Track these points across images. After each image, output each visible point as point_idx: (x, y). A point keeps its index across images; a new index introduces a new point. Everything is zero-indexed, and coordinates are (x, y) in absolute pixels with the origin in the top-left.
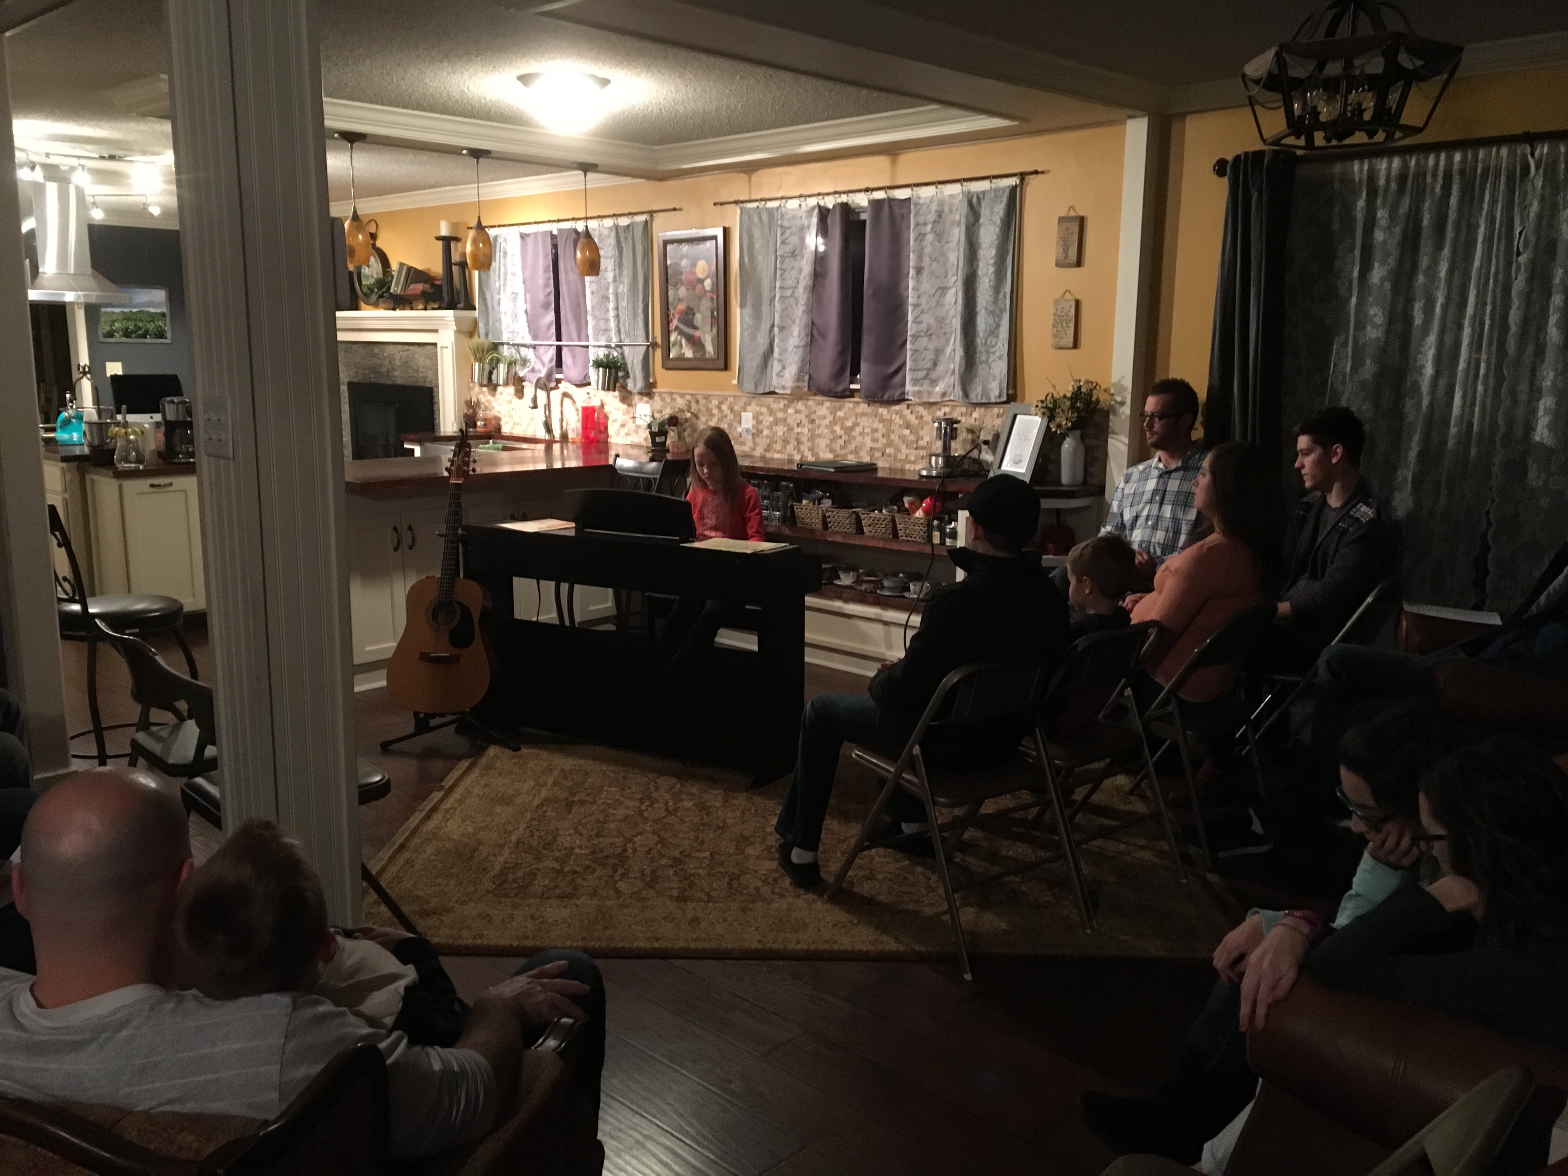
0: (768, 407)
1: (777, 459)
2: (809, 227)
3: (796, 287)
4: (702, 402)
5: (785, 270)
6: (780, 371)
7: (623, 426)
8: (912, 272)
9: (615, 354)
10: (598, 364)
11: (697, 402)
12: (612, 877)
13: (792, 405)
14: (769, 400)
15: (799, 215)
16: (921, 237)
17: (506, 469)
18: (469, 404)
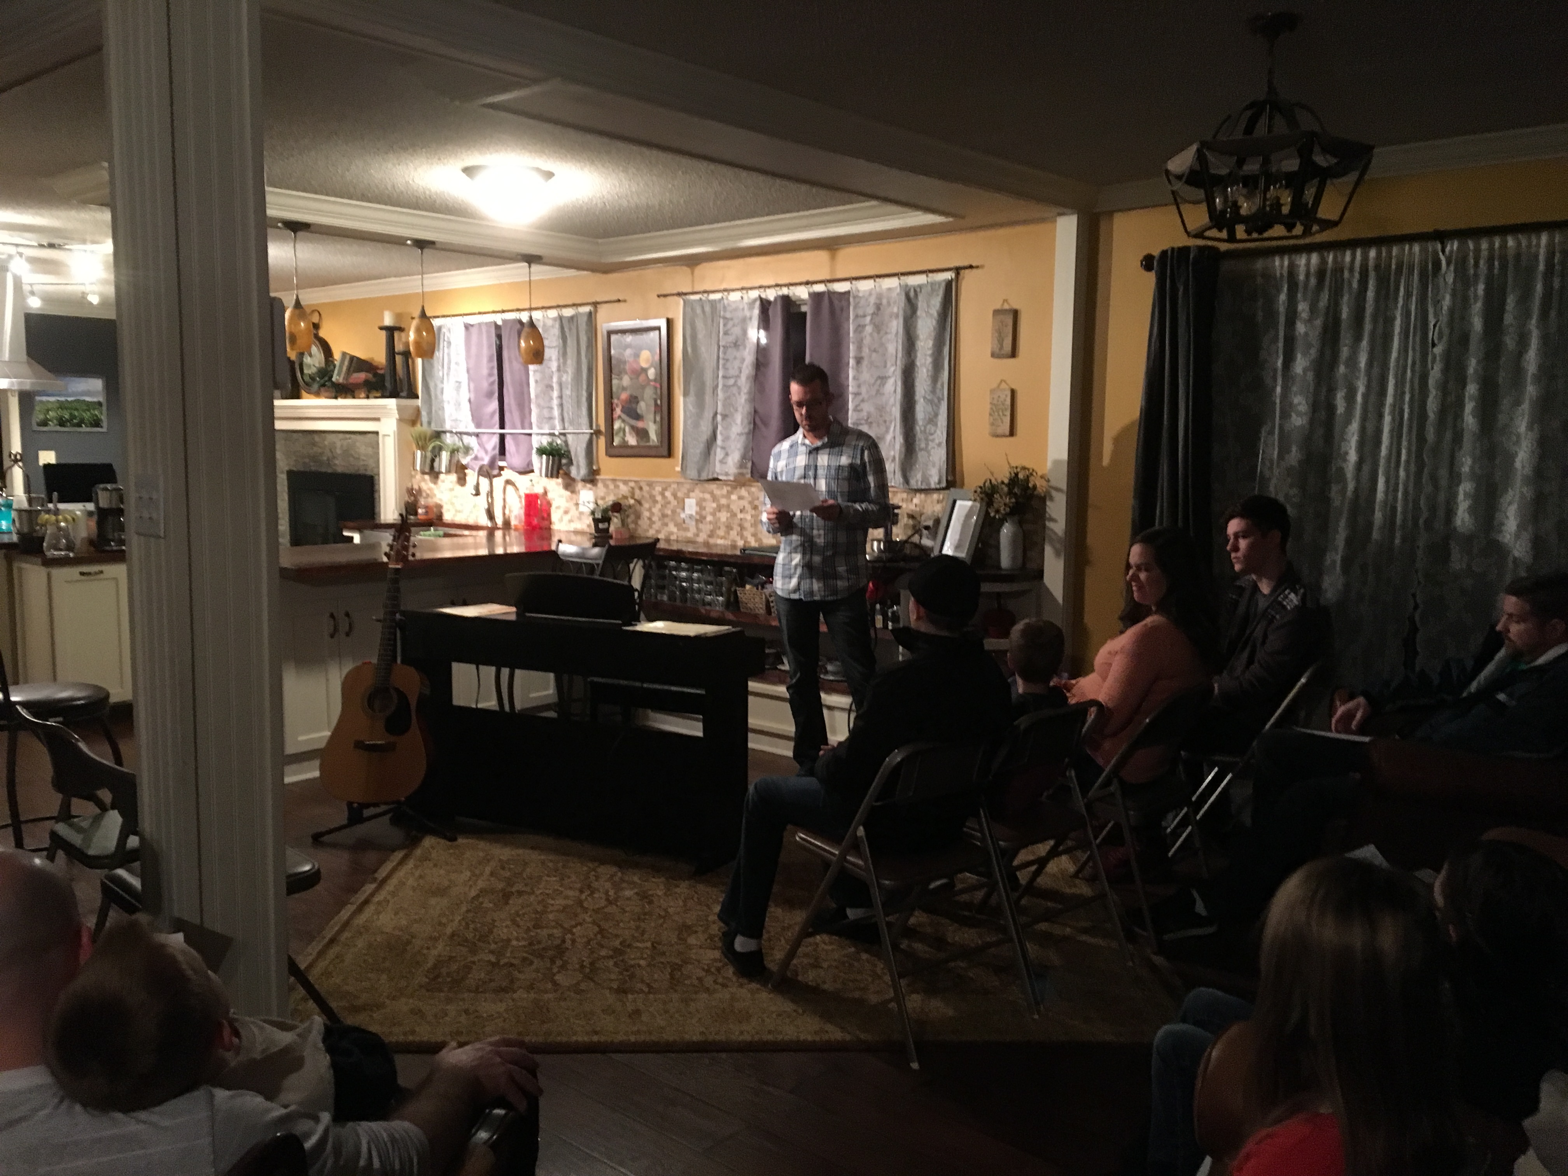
0: (712, 493)
1: (720, 545)
2: (751, 318)
3: (738, 377)
4: (646, 488)
5: (727, 360)
6: (723, 458)
7: (566, 512)
8: (852, 362)
9: (559, 442)
10: (541, 451)
11: (641, 489)
12: (550, 969)
13: (735, 492)
14: (713, 486)
15: (741, 307)
16: (860, 328)
17: (448, 555)
18: (410, 491)
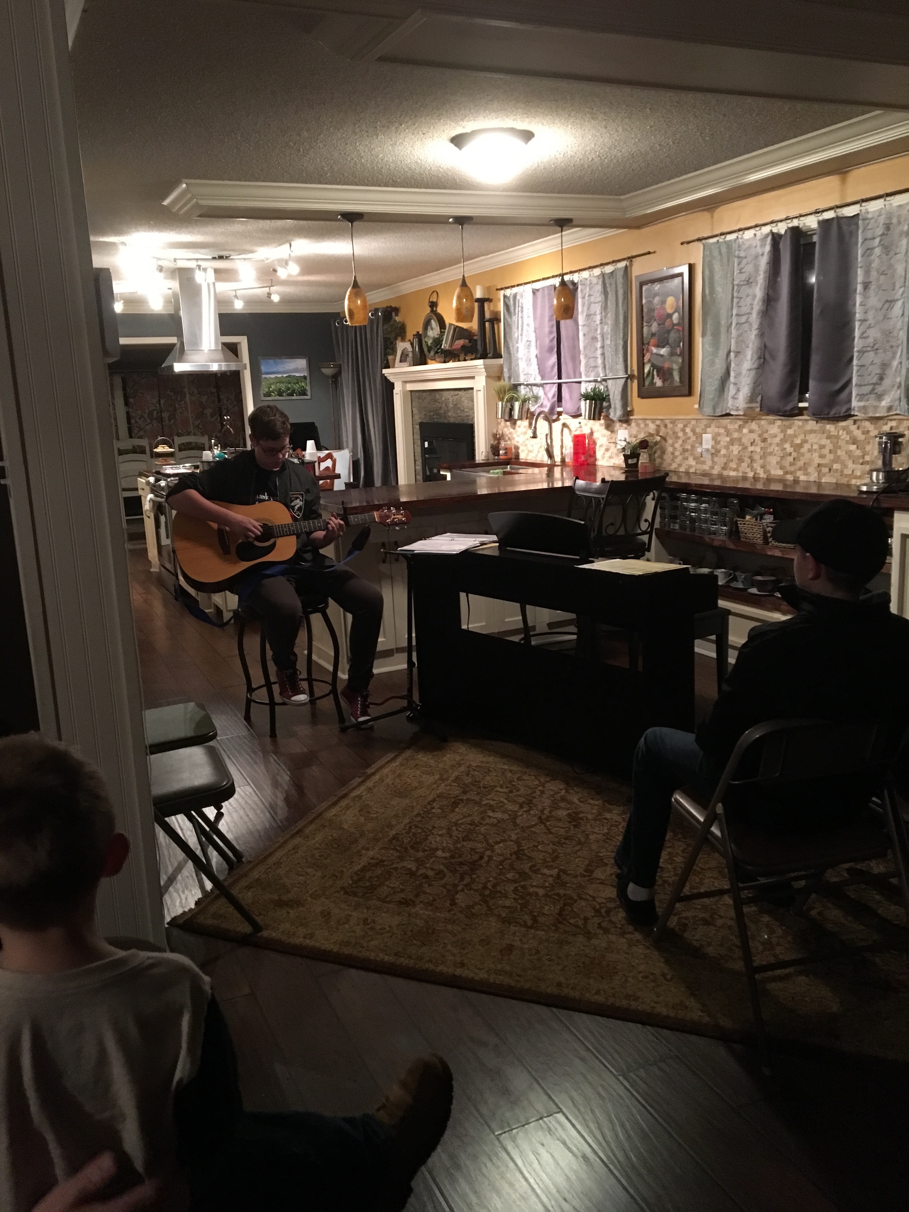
0: (726, 428)
1: (733, 477)
2: (763, 255)
3: (750, 313)
4: (670, 426)
5: (741, 298)
6: (736, 394)
7: (607, 450)
8: (859, 288)
9: (602, 387)
10: (586, 397)
11: (666, 426)
13: (747, 425)
14: (726, 421)
15: (754, 245)
16: (869, 251)
18: (495, 436)
